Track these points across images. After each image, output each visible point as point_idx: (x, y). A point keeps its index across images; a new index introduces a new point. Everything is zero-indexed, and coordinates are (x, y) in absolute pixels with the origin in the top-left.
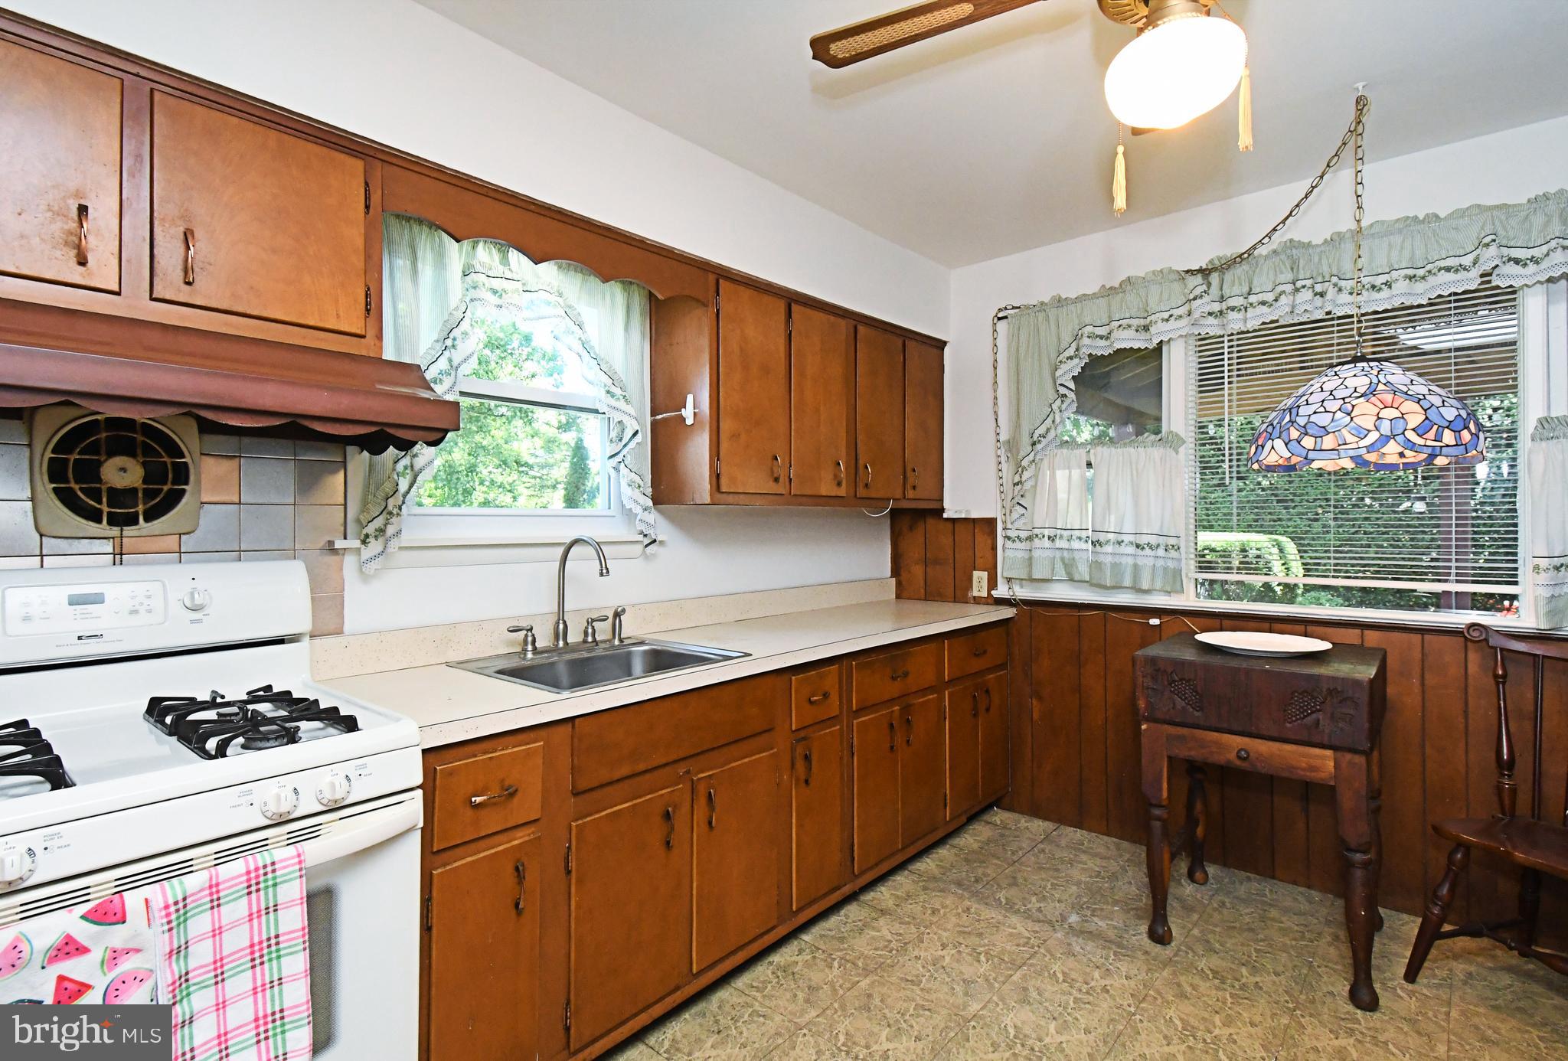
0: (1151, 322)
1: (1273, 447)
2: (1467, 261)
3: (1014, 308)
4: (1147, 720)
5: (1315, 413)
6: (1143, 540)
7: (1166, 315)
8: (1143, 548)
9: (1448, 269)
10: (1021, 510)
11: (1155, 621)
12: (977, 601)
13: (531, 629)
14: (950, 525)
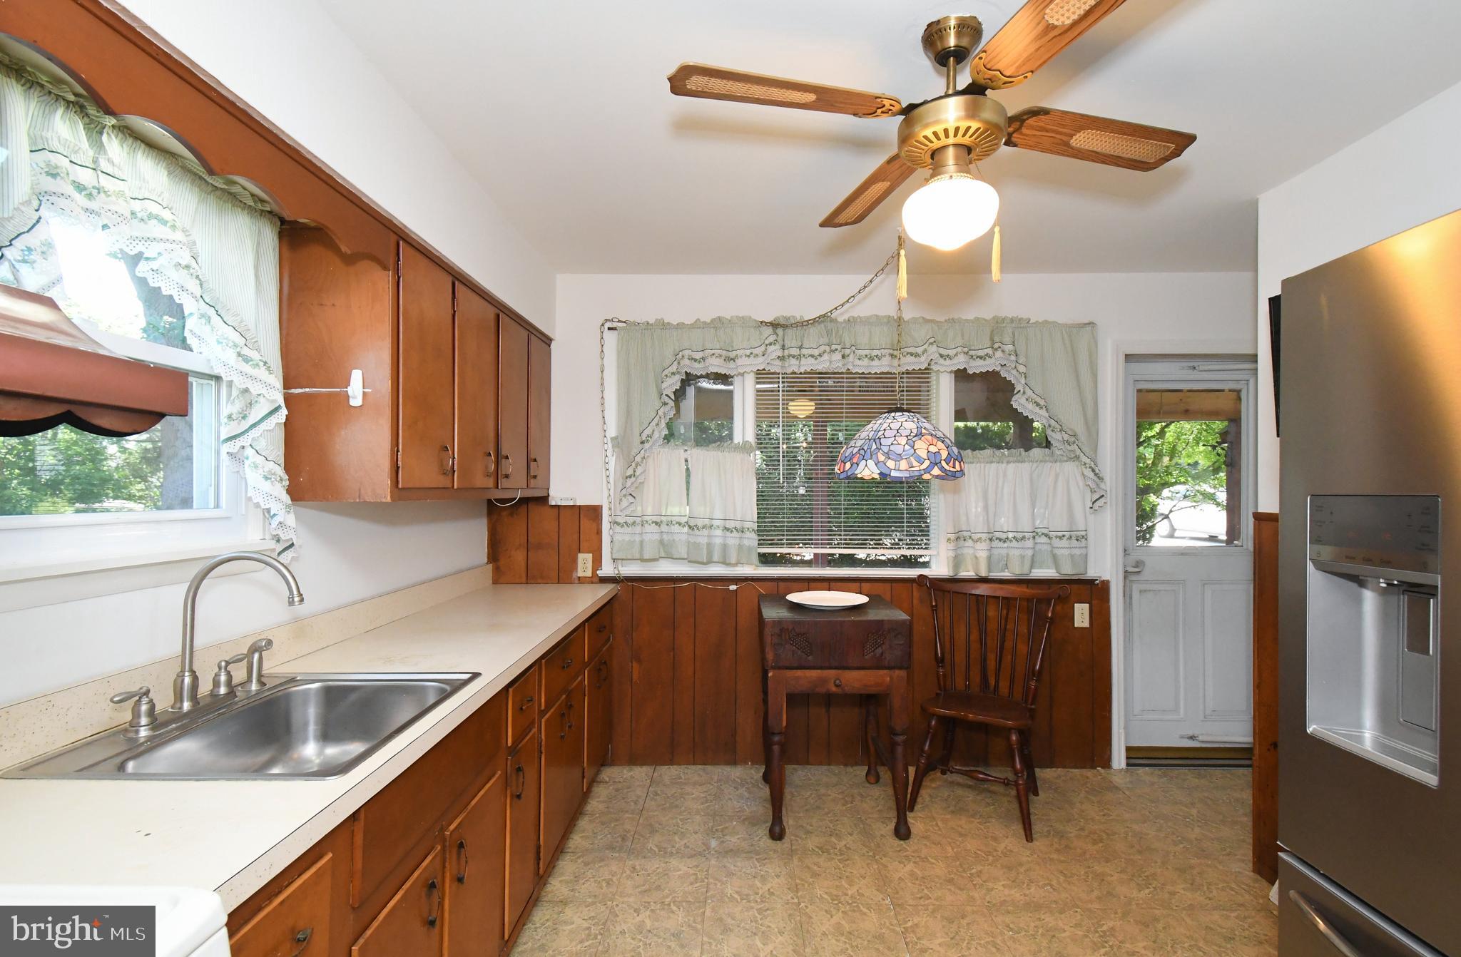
0: (737, 356)
1: (866, 465)
2: (919, 350)
3: (619, 321)
4: (773, 668)
5: (892, 444)
6: (731, 525)
7: (748, 352)
8: (732, 531)
9: (912, 354)
10: (631, 499)
11: (733, 587)
12: (581, 581)
13: (147, 693)
14: (556, 511)
